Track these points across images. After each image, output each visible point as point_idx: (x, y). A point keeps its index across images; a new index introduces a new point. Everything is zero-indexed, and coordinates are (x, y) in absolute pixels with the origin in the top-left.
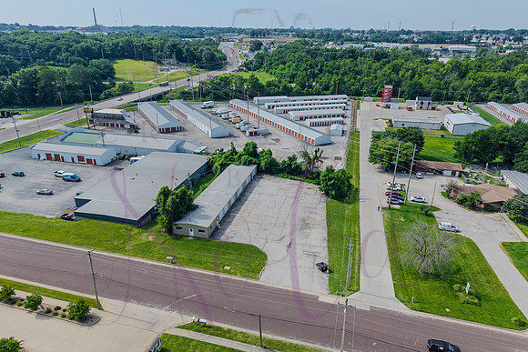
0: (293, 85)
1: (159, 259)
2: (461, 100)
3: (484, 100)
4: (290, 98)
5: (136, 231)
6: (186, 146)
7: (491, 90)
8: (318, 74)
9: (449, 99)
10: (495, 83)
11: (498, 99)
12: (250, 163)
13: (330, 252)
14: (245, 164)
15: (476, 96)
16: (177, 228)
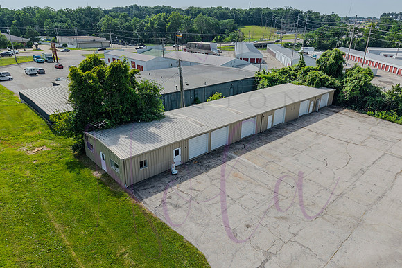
12: (321, 84)
14: (311, 83)
16: (89, 146)
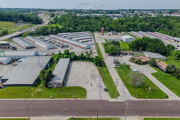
0: (71, 29)
1: (47, 98)
2: (124, 31)
3: (130, 31)
4: (71, 33)
5: (32, 88)
6: (39, 53)
7: (131, 28)
8: (78, 25)
9: (120, 31)
10: (132, 26)
11: (133, 30)
13: (105, 84)
14: (66, 58)
15: (128, 30)
16: (49, 85)
